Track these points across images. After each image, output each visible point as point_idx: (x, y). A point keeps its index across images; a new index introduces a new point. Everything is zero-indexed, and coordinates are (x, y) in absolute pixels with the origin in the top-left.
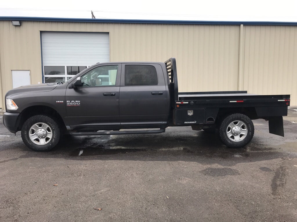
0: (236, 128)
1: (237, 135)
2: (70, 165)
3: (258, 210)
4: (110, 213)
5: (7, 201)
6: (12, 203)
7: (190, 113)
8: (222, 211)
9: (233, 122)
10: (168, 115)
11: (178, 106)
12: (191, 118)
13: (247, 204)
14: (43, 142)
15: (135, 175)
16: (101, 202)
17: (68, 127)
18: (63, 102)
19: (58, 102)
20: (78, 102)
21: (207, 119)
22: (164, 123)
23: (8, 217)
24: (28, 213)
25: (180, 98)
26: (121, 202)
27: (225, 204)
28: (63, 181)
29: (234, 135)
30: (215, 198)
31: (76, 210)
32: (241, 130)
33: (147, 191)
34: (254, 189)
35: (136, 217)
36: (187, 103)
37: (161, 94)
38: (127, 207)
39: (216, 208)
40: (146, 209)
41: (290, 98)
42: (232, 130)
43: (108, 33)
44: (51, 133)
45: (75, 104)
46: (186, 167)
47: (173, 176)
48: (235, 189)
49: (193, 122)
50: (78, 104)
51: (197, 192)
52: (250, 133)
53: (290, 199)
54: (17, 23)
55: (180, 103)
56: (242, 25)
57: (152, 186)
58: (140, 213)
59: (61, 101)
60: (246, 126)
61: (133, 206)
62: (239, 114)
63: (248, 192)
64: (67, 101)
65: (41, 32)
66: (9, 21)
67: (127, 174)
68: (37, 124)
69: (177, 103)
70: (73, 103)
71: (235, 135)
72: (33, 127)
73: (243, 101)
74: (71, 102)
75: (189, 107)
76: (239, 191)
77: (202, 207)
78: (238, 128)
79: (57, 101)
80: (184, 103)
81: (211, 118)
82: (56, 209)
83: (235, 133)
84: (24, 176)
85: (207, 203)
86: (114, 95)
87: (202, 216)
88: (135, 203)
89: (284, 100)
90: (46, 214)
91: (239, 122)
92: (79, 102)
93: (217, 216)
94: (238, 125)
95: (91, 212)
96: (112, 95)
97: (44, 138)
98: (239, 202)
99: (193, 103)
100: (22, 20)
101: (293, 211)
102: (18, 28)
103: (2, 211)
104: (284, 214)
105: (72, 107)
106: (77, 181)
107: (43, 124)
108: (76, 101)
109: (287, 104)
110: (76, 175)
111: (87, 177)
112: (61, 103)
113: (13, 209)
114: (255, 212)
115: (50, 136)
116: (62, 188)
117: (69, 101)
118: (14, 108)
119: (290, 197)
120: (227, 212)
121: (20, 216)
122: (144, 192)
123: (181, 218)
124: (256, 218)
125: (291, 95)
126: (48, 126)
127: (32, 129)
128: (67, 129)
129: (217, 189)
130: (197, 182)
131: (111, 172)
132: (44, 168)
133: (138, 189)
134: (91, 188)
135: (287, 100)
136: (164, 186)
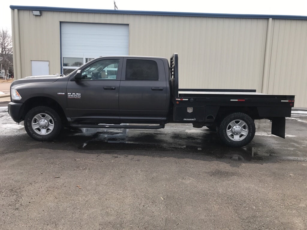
0: (237, 128)
1: (237, 134)
2: (78, 158)
3: (257, 215)
4: (107, 208)
5: (12, 190)
6: (16, 192)
7: (190, 110)
8: (219, 213)
9: (234, 121)
10: (167, 111)
11: (177, 102)
12: (191, 115)
13: (247, 208)
14: (43, 132)
15: (139, 172)
16: (101, 197)
17: (69, 119)
18: (64, 94)
19: (60, 93)
20: (78, 95)
21: (206, 117)
22: (163, 119)
23: (10, 205)
24: (30, 203)
25: (180, 94)
26: (120, 198)
27: (224, 207)
28: (68, 173)
29: (233, 134)
30: (216, 200)
31: (76, 203)
32: (242, 129)
33: (148, 189)
34: (259, 194)
35: (132, 214)
36: (187, 100)
37: (161, 90)
38: (125, 203)
39: (214, 210)
40: (144, 206)
41: (295, 99)
42: (233, 129)
43: (128, 25)
44: (53, 125)
45: (76, 96)
46: (192, 167)
47: (177, 175)
48: (239, 193)
49: (192, 120)
50: (79, 96)
51: (198, 193)
52: (251, 134)
53: (294, 206)
54: (38, 13)
55: (180, 99)
56: (271, 19)
57: (154, 184)
58: (137, 210)
59: (62, 93)
60: (247, 126)
61: (132, 202)
62: (242, 113)
63: (251, 196)
64: (68, 94)
65: (61, 22)
66: (30, 10)
67: (132, 170)
68: (41, 115)
69: (177, 99)
70: (74, 95)
71: (235, 134)
72: (36, 117)
73: (244, 100)
74: (71, 94)
75: (188, 104)
76: (242, 195)
77: (200, 208)
78: (239, 127)
79: (58, 93)
80: (183, 100)
81: (212, 116)
82: (56, 201)
83: (235, 132)
84: (32, 166)
85: (206, 205)
86: (114, 89)
87: (198, 217)
88: (134, 199)
89: (288, 101)
90: (46, 204)
91: (241, 121)
92: (80, 94)
93: (213, 218)
94: (239, 124)
95: (90, 205)
96: (112, 89)
97: (46, 128)
98: (239, 205)
99: (193, 100)
100: (42, 10)
101: (295, 219)
102: (38, 18)
103: (5, 199)
104: (285, 221)
105: (73, 99)
106: (81, 175)
107: (47, 115)
108: (77, 94)
109: (291, 105)
110: (81, 168)
111: (92, 171)
112: (62, 95)
113: (16, 197)
114: (254, 217)
115: (51, 128)
116: (66, 180)
117: (70, 94)
118: (18, 98)
119: (295, 204)
120: (225, 215)
121: (21, 205)
122: (146, 189)
123: (176, 218)
124: (253, 223)
125: (295, 96)
126: (51, 118)
127: (35, 118)
128: (68, 120)
129: (220, 191)
130: (201, 183)
131: (116, 167)
132: (52, 160)
133: (139, 186)
134: (94, 182)
135: (291, 101)
136: (166, 185)
